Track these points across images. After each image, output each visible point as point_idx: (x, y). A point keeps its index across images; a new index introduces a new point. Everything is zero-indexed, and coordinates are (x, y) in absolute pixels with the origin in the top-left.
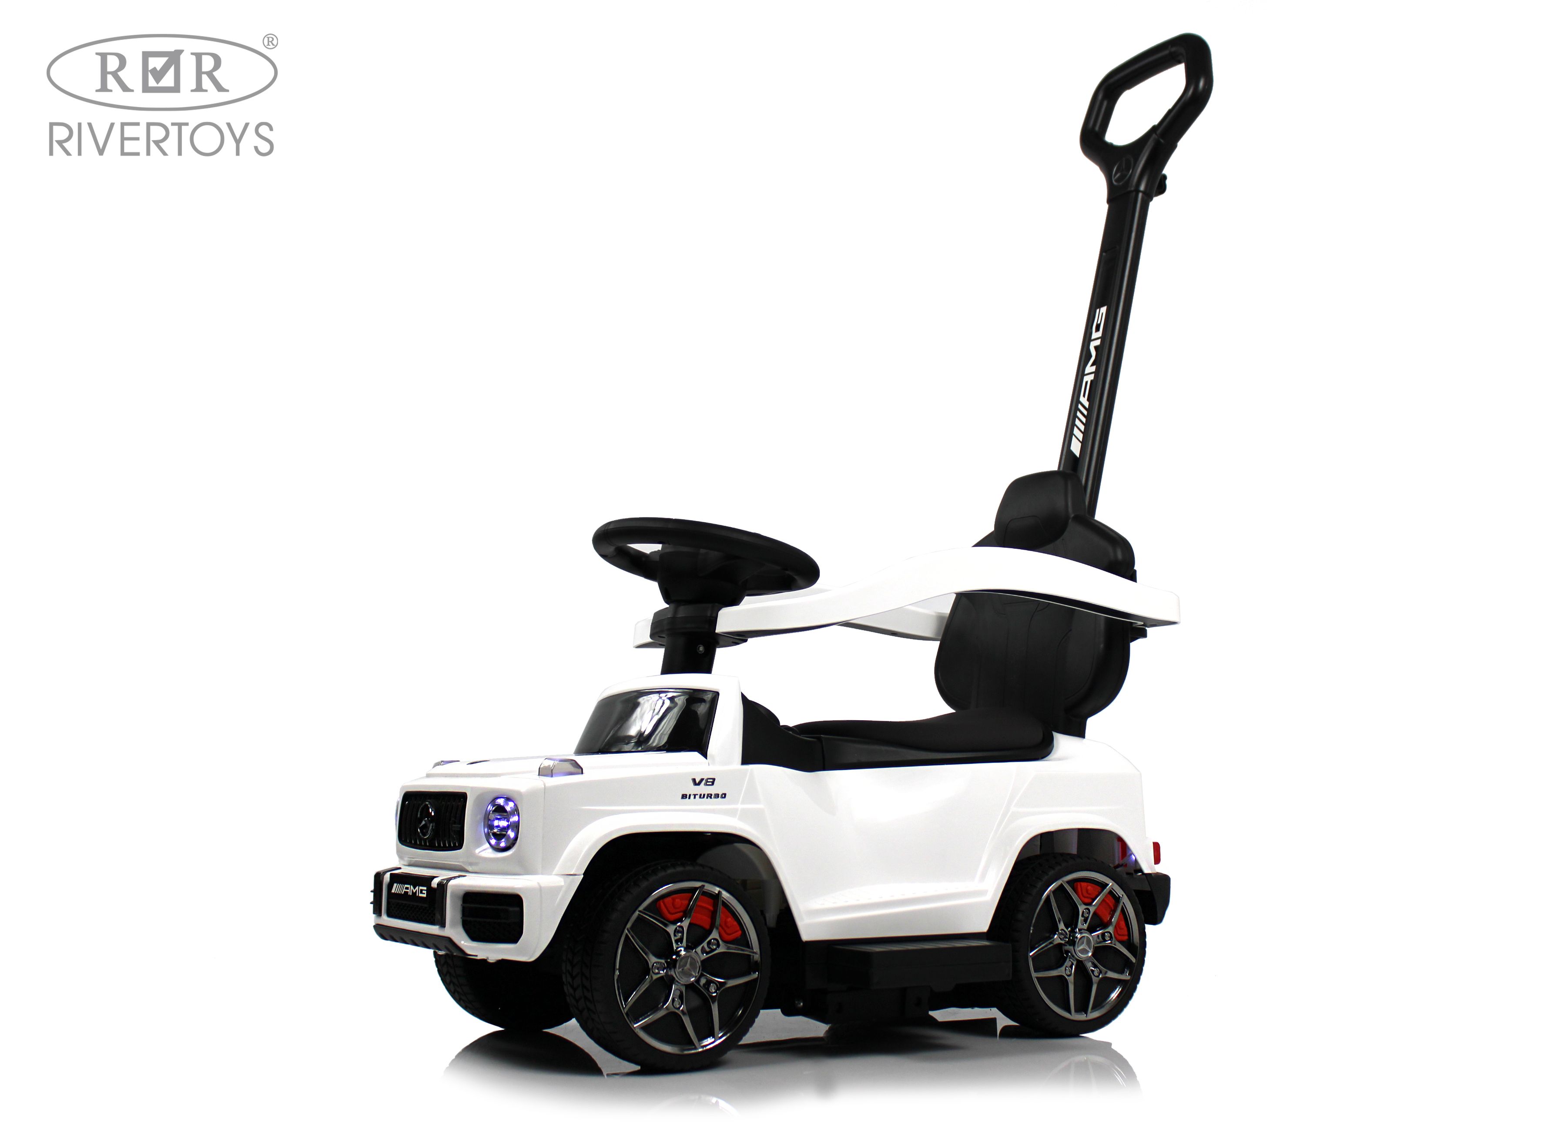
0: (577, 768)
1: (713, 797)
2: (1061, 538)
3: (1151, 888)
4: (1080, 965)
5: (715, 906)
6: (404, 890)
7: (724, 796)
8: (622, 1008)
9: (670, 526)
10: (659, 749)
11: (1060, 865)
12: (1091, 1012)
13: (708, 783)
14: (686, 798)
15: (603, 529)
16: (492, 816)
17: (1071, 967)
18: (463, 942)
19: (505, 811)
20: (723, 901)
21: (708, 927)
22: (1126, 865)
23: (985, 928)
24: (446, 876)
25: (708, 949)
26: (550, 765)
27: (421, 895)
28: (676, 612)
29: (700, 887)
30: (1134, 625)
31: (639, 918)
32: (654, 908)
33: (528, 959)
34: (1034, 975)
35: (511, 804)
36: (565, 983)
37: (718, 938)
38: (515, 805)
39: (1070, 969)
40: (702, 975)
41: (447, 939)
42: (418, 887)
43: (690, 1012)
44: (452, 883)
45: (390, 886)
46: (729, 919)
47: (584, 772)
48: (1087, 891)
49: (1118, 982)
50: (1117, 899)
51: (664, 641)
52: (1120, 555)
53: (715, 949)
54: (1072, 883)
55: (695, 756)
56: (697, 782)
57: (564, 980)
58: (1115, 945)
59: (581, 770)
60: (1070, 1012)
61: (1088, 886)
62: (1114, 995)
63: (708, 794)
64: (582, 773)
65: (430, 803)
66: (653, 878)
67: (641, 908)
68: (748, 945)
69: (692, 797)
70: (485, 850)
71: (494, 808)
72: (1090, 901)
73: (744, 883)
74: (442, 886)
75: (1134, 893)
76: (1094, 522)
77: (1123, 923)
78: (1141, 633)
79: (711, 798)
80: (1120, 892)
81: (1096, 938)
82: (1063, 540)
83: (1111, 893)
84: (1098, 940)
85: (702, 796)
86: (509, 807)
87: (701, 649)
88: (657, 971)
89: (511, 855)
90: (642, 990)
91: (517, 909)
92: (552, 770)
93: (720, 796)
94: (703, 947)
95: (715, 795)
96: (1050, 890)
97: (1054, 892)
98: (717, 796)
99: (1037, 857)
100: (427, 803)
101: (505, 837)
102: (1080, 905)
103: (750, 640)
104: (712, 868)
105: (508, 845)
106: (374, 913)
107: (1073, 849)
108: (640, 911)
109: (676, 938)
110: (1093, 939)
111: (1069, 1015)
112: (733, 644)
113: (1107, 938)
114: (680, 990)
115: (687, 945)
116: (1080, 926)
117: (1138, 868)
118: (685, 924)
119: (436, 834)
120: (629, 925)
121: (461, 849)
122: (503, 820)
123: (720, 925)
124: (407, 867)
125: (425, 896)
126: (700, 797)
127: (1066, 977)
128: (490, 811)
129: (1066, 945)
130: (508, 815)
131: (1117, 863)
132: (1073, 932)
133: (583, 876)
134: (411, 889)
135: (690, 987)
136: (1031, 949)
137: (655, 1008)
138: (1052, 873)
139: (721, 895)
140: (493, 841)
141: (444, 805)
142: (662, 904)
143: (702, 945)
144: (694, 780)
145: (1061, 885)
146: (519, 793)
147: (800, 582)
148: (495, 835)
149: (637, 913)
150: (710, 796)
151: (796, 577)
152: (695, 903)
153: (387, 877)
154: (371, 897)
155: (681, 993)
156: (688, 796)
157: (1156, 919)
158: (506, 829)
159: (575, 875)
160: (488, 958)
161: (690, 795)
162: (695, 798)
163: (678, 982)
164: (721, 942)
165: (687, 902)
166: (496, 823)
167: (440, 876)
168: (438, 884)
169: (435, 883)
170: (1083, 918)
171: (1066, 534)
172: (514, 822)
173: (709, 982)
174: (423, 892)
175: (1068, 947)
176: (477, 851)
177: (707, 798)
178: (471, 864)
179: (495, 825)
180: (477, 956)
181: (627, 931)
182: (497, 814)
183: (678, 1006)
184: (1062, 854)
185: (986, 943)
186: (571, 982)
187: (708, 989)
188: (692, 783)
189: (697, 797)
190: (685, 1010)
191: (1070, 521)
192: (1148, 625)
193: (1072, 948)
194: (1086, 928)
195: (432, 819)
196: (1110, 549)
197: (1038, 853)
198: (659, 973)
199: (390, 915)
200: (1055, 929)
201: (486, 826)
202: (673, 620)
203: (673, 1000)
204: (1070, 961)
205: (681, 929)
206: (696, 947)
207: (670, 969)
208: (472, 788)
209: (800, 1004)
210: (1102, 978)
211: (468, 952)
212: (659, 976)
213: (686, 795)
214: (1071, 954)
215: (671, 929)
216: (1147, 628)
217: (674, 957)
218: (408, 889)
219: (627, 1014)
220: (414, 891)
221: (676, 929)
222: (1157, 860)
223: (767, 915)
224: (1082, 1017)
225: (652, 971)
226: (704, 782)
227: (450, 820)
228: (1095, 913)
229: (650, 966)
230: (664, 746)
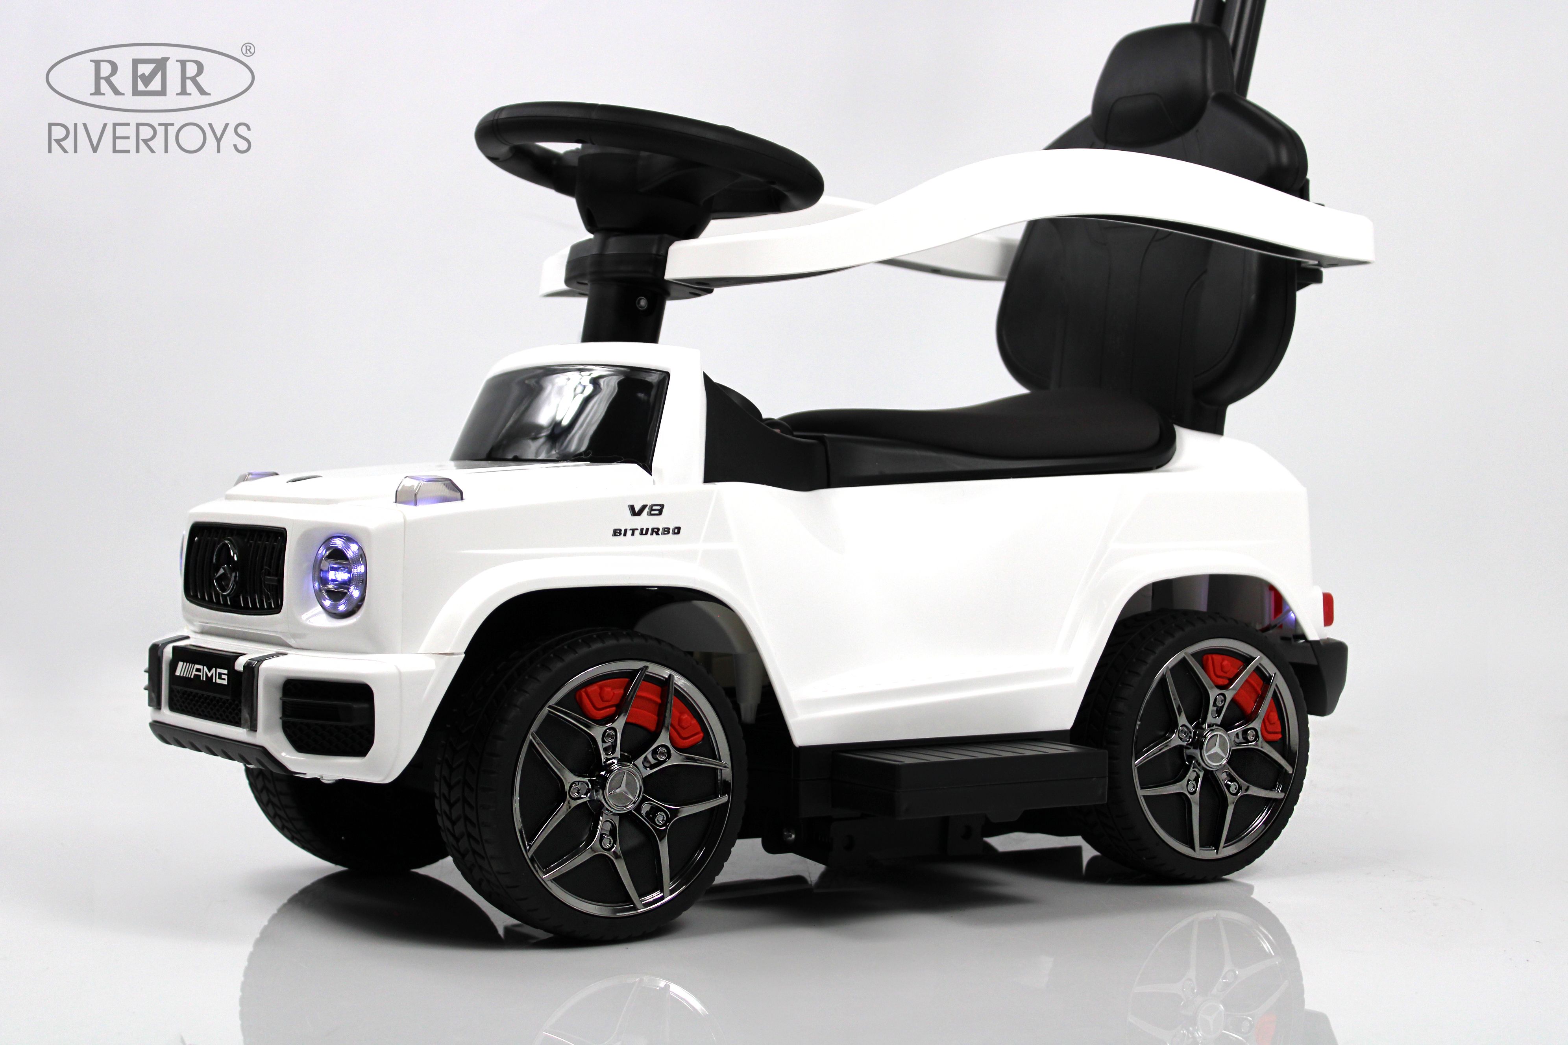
0: (453, 490)
1: (660, 532)
2: (1195, 129)
3: (1318, 662)
4: (1210, 777)
5: (664, 695)
6: (194, 672)
7: (677, 530)
8: (524, 852)
9: (594, 115)
10: (577, 457)
11: (1182, 629)
12: (1224, 847)
13: (653, 512)
14: (620, 534)
15: (492, 119)
16: (325, 565)
17: (1196, 780)
18: (283, 754)
19: (345, 557)
20: (675, 689)
21: (652, 727)
22: (1281, 626)
23: (1066, 722)
24: (258, 652)
25: (653, 761)
26: (413, 486)
27: (219, 681)
28: (603, 245)
29: (641, 669)
30: (1303, 265)
31: (549, 716)
32: (573, 701)
33: (384, 780)
34: (1141, 793)
35: (354, 547)
36: (439, 812)
37: (669, 745)
38: (360, 548)
39: (1194, 783)
40: (644, 800)
41: (260, 749)
42: (214, 669)
43: (628, 855)
44: (265, 665)
45: (173, 666)
46: (685, 717)
47: (464, 497)
48: (1222, 667)
49: (1267, 801)
50: (1266, 680)
51: (586, 289)
52: (1284, 158)
53: (664, 761)
54: (1200, 656)
55: (634, 469)
56: (637, 510)
57: (438, 807)
58: (1262, 747)
59: (459, 494)
60: (1193, 848)
61: (1223, 660)
62: (1259, 822)
63: (653, 529)
64: (462, 499)
65: (231, 542)
66: (570, 658)
67: (552, 702)
68: (713, 754)
69: (629, 533)
70: (315, 615)
71: (328, 553)
72: (1226, 682)
73: (708, 658)
74: (251, 669)
75: (1291, 669)
76: (1245, 104)
77: (1274, 716)
78: (1314, 276)
79: (657, 534)
80: (1270, 668)
81: (1233, 737)
82: (1197, 131)
83: (1258, 670)
84: (1237, 741)
85: (644, 532)
86: (352, 551)
87: (643, 302)
88: (576, 795)
89: (354, 624)
90: (553, 824)
91: (366, 706)
92: (416, 495)
93: (671, 531)
94: (646, 758)
95: (664, 529)
96: (1167, 667)
97: (1173, 670)
98: (666, 531)
99: (1147, 614)
100: (226, 542)
101: (345, 598)
102: (1211, 688)
103: (716, 290)
104: (659, 641)
105: (350, 608)
106: (150, 705)
107: (1201, 604)
108: (550, 707)
109: (605, 745)
110: (1230, 740)
111: (1193, 851)
112: (691, 295)
113: (1251, 738)
114: (611, 822)
115: (621, 755)
116: (1210, 719)
117: (1299, 632)
118: (619, 724)
119: (242, 587)
120: (534, 728)
121: (279, 612)
122: (342, 570)
123: (672, 725)
124: (199, 636)
125: (225, 682)
126: (641, 533)
127: (1189, 796)
128: (323, 557)
129: (1189, 749)
130: (349, 564)
131: (1267, 623)
132: (1199, 727)
133: (463, 656)
134: (205, 672)
135: (625, 817)
136: (1136, 754)
137: (575, 851)
138: (1169, 641)
139: (673, 681)
140: (328, 603)
141: (253, 544)
142: (584, 694)
143: (643, 756)
144: (632, 508)
145: (1184, 660)
146: (366, 531)
147: (794, 200)
148: (329, 592)
149: (546, 709)
150: (655, 531)
151: (787, 193)
152: (635, 692)
153: (168, 652)
154: (145, 679)
155: (614, 827)
156: (623, 532)
157: (1323, 707)
158: (346, 584)
159: (452, 654)
160: (322, 778)
161: (626, 531)
162: (633, 534)
163: (607, 810)
164: (672, 751)
165: (621, 691)
166: (332, 575)
167: (249, 652)
168: (244, 667)
169: (240, 664)
170: (1215, 708)
171: (1202, 124)
172: (360, 574)
173: (654, 810)
174: (223, 676)
175: (1192, 751)
176: (304, 617)
177: (652, 534)
178: (294, 636)
179: (330, 579)
180: (305, 774)
181: (531, 737)
182: (333, 561)
183: (608, 846)
184: (1186, 613)
185: (1069, 749)
186: (448, 812)
187: (653, 820)
188: (628, 512)
189: (637, 533)
190: (619, 852)
191: (1209, 102)
192: (1325, 263)
193: (1198, 751)
194: (1219, 723)
195: (234, 567)
196: (1270, 149)
197: (1149, 609)
198: (580, 798)
199: (173, 707)
200: (1172, 726)
201: (316, 578)
202: (600, 259)
203: (602, 837)
204: (1195, 771)
205: (612, 732)
206: (636, 757)
207: (597, 791)
208: (294, 522)
209: (791, 836)
210: (1241, 797)
211: (292, 768)
212: (580, 802)
213: (620, 530)
214: (1197, 761)
215: (597, 732)
216: (1322, 269)
217: (603, 773)
218: (200, 672)
219: (532, 860)
220: (209, 675)
221: (605, 731)
222: (1329, 619)
223: (743, 706)
224: (1210, 854)
225: (570, 796)
226: (647, 510)
227: (262, 569)
228: (1233, 700)
229: (567, 788)
230: (585, 452)
